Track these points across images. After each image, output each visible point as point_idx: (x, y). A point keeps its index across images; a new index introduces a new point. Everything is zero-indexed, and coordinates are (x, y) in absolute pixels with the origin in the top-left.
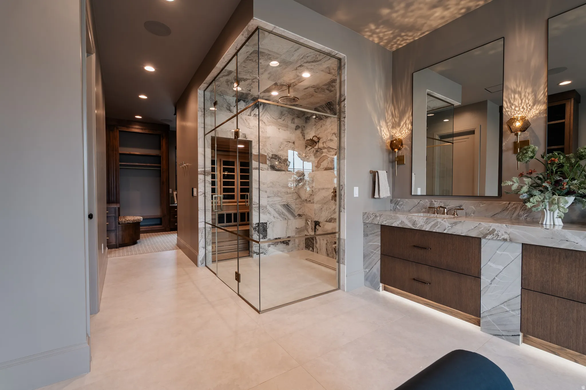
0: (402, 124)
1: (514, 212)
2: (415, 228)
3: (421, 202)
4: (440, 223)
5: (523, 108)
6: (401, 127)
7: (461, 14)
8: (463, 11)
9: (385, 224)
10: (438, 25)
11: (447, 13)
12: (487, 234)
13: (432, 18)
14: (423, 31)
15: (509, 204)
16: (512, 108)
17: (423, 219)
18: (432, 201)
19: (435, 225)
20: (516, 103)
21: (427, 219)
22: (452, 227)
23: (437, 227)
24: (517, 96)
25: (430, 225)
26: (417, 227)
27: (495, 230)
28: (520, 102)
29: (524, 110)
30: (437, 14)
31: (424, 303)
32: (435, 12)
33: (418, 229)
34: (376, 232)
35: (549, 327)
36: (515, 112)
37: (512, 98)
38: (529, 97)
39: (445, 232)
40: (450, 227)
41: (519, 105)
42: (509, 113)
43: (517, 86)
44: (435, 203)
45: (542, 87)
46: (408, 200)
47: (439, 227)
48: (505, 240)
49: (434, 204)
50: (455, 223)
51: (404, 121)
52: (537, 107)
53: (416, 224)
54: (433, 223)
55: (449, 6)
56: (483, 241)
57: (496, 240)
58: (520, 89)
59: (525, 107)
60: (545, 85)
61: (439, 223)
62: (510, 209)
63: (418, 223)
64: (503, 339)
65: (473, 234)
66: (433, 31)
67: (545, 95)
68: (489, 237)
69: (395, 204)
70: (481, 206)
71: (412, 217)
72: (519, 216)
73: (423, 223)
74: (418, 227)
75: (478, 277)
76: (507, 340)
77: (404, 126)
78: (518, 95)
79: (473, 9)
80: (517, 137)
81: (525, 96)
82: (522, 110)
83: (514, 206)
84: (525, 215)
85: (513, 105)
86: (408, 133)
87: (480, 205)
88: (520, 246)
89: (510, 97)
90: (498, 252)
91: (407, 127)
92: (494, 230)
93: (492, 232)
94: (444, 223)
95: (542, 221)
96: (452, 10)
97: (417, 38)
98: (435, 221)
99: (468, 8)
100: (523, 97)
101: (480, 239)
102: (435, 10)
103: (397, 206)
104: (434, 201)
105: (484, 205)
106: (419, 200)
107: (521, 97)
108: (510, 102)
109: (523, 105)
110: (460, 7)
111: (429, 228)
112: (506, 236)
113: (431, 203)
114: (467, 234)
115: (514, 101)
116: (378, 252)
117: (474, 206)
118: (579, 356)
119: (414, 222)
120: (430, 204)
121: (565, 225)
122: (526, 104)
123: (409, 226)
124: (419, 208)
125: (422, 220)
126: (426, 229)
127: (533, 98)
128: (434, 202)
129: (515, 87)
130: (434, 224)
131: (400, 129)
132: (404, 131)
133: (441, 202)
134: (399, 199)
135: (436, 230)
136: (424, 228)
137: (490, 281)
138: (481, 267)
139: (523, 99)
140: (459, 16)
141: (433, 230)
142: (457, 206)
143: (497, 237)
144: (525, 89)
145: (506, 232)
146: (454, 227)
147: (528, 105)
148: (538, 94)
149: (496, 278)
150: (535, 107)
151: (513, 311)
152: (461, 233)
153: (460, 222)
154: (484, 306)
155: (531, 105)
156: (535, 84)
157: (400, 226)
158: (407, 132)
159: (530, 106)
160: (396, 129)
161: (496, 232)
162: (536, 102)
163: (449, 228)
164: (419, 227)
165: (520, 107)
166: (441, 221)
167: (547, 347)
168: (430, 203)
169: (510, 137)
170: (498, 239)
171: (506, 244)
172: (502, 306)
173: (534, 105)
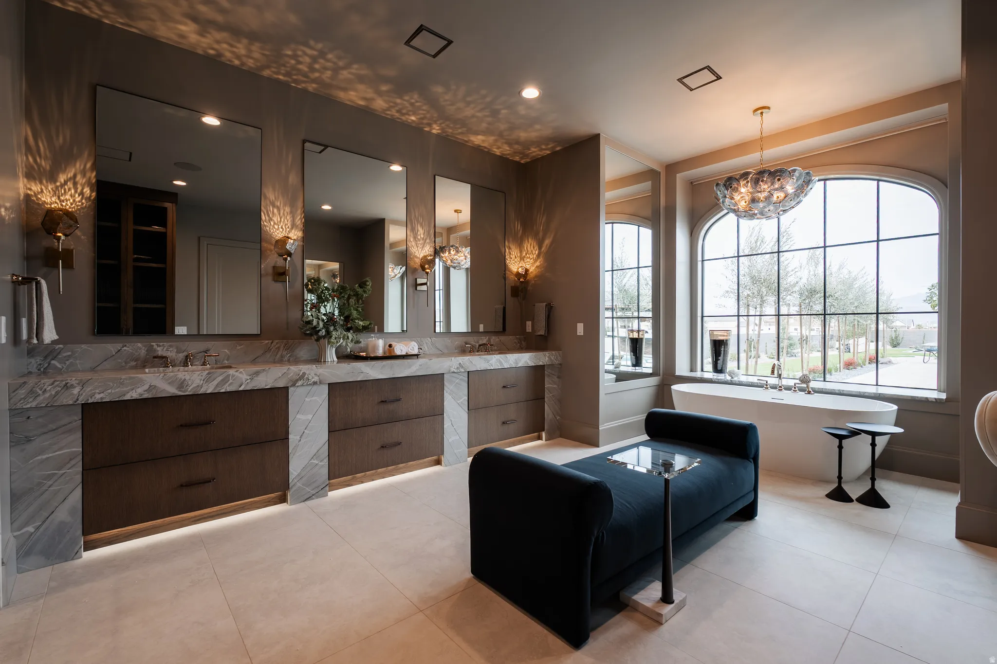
0: (62, 178)
1: (277, 353)
2: (184, 392)
3: (125, 348)
4: (233, 376)
5: (282, 228)
6: (58, 184)
7: (205, 52)
8: (212, 52)
9: (102, 398)
10: (163, 37)
11: (193, 38)
12: (297, 381)
13: (171, 25)
14: (131, 23)
15: (272, 343)
16: (271, 224)
17: (201, 374)
18: (153, 346)
19: (225, 381)
20: (275, 219)
21: (208, 374)
22: (252, 379)
23: (227, 384)
24: (275, 211)
25: (215, 382)
26: (189, 390)
27: (306, 374)
28: (279, 220)
29: (283, 231)
30: (183, 28)
31: (193, 521)
32: (185, 24)
33: (190, 393)
34: (64, 425)
35: (350, 461)
36: (274, 230)
37: (270, 211)
38: (288, 218)
39: (241, 389)
40: (250, 380)
41: (278, 222)
42: (268, 228)
43: (275, 198)
44: (159, 349)
45: (299, 211)
46: (88, 347)
47: (231, 384)
48: (315, 383)
49: (155, 350)
50: (257, 373)
51: (70, 175)
52: (295, 231)
53: (187, 386)
54: (220, 378)
55: (208, 35)
56: (291, 390)
57: (307, 385)
58: (279, 204)
59: (284, 227)
60: (301, 210)
61: (230, 377)
62: (273, 350)
63: (189, 383)
64: (313, 499)
65: (281, 384)
66: (144, 36)
67: (301, 221)
68: (300, 383)
69: (46, 357)
70: (239, 348)
71: (177, 375)
72: (282, 356)
73: (202, 382)
74: (191, 390)
75: (285, 439)
76: (318, 497)
77: (70, 184)
78: (277, 211)
79: (223, 59)
80: (286, 262)
81: (284, 214)
82: (281, 230)
83: (276, 346)
84: (288, 355)
85: (271, 220)
86: (83, 204)
87: (237, 346)
88: (327, 387)
89: (269, 208)
90: (307, 399)
91: (79, 191)
92: (304, 374)
93: (302, 377)
94: (240, 375)
95: (330, 358)
96: (203, 40)
97: (107, 22)
98: (225, 375)
99: (220, 55)
100: (281, 214)
101: (286, 389)
102: (189, 22)
103: (53, 362)
104: (157, 345)
105: (242, 347)
106: (121, 345)
107: (280, 214)
108: (269, 216)
109: (282, 224)
110: (216, 46)
111: (213, 387)
112: (316, 379)
113: (150, 349)
114: (272, 385)
115: (273, 216)
116: (76, 471)
117: (228, 350)
118: (352, 479)
119: (182, 383)
120: (147, 351)
121: (340, 360)
122: (285, 225)
123: (168, 392)
124: (120, 361)
125: (200, 377)
126: (206, 391)
127: (291, 220)
128: (155, 347)
129: (274, 199)
130: (222, 380)
131: (57, 187)
132: (68, 197)
133: (171, 346)
134: (61, 346)
135: (226, 389)
136: (202, 390)
137: (298, 438)
138: (289, 424)
139: (282, 217)
140: (200, 52)
141: (220, 390)
142: (202, 350)
143: (307, 382)
144: (283, 206)
145: (316, 374)
146: (255, 378)
147: (287, 227)
148: (296, 218)
149: (305, 431)
150: (293, 231)
151: (321, 461)
152: (266, 386)
153: (264, 370)
154: (293, 472)
155: (290, 227)
156: (293, 206)
157: (146, 396)
158: (79, 202)
159: (288, 227)
160: (41, 183)
161: (306, 376)
162: (294, 226)
163: (247, 382)
164: (193, 391)
165: (279, 225)
166: (234, 373)
167: (345, 484)
168: (146, 349)
169: (269, 259)
170: (309, 383)
171: (315, 387)
172: (311, 461)
173: (292, 228)
